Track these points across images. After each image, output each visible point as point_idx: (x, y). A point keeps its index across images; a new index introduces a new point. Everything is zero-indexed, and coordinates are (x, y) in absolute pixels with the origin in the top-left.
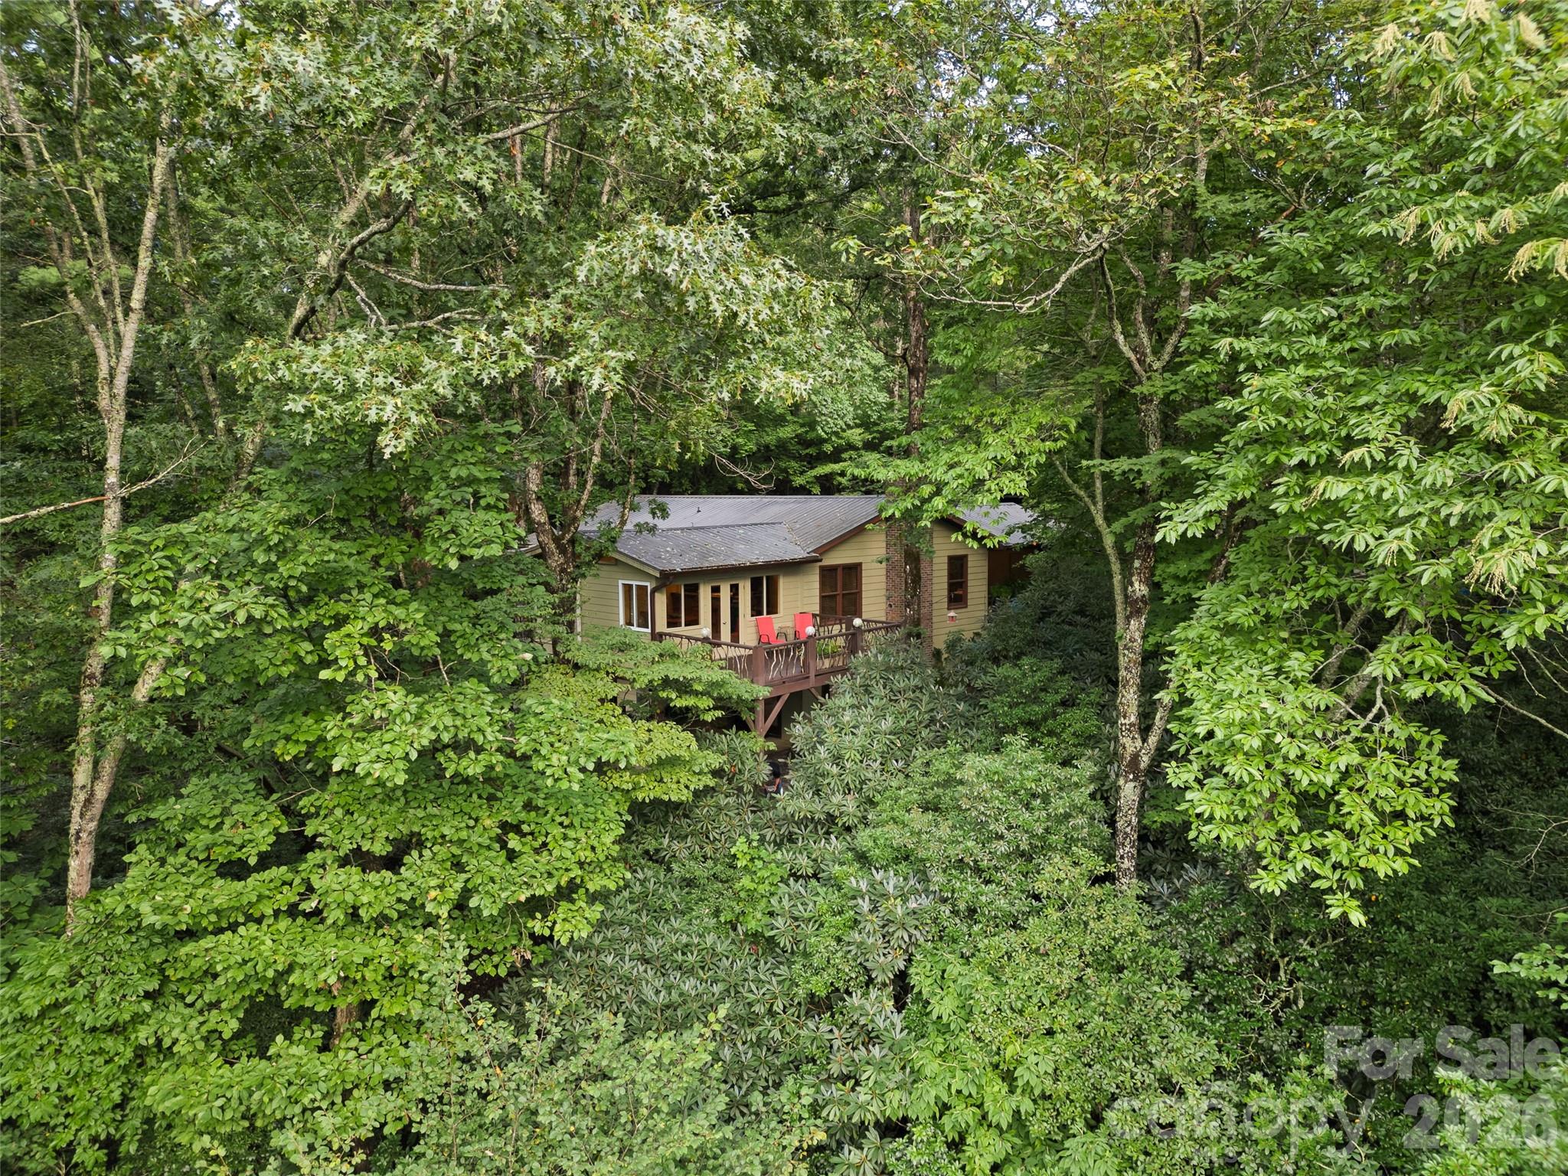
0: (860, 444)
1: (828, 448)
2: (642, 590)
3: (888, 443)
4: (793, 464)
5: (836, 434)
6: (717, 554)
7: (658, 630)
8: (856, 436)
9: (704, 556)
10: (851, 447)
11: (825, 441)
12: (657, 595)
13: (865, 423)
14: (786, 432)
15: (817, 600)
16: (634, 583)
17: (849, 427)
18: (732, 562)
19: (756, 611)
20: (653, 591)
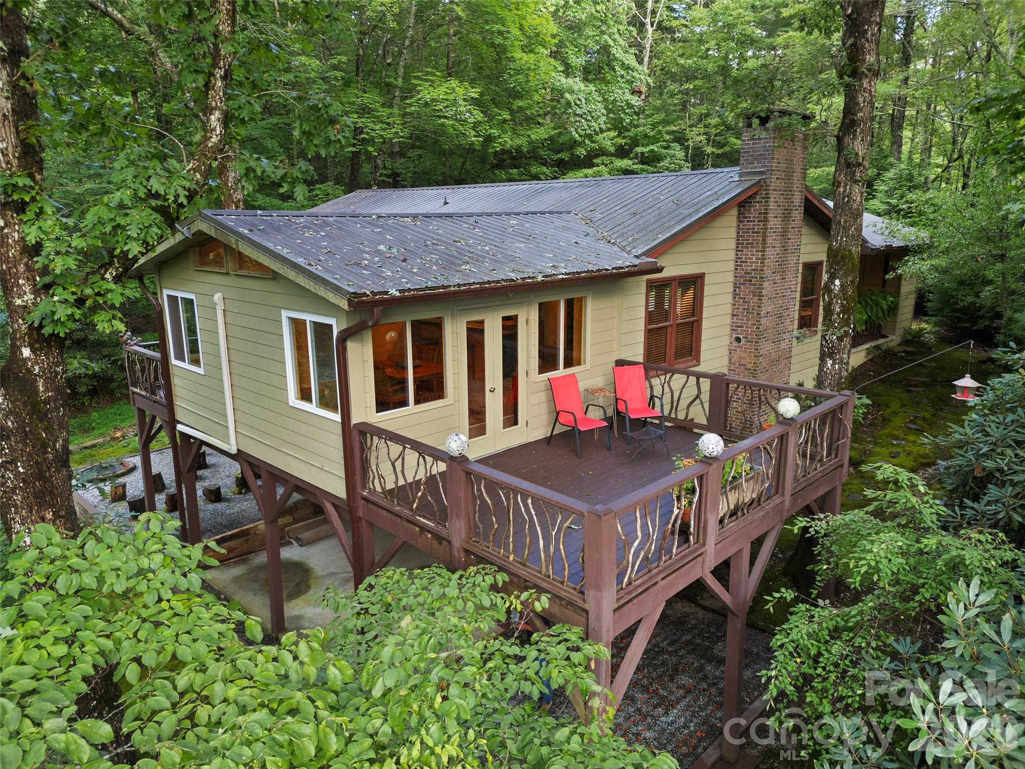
0: (612, 149)
1: (581, 152)
2: (322, 331)
3: (639, 149)
4: (544, 169)
5: (590, 137)
6: (478, 259)
7: (356, 418)
8: (608, 140)
9: (450, 263)
10: (602, 152)
11: (580, 144)
12: (351, 346)
13: (618, 127)
14: (539, 134)
15: (641, 337)
16: (309, 318)
17: (602, 131)
18: (507, 273)
19: (547, 362)
20: (345, 336)
